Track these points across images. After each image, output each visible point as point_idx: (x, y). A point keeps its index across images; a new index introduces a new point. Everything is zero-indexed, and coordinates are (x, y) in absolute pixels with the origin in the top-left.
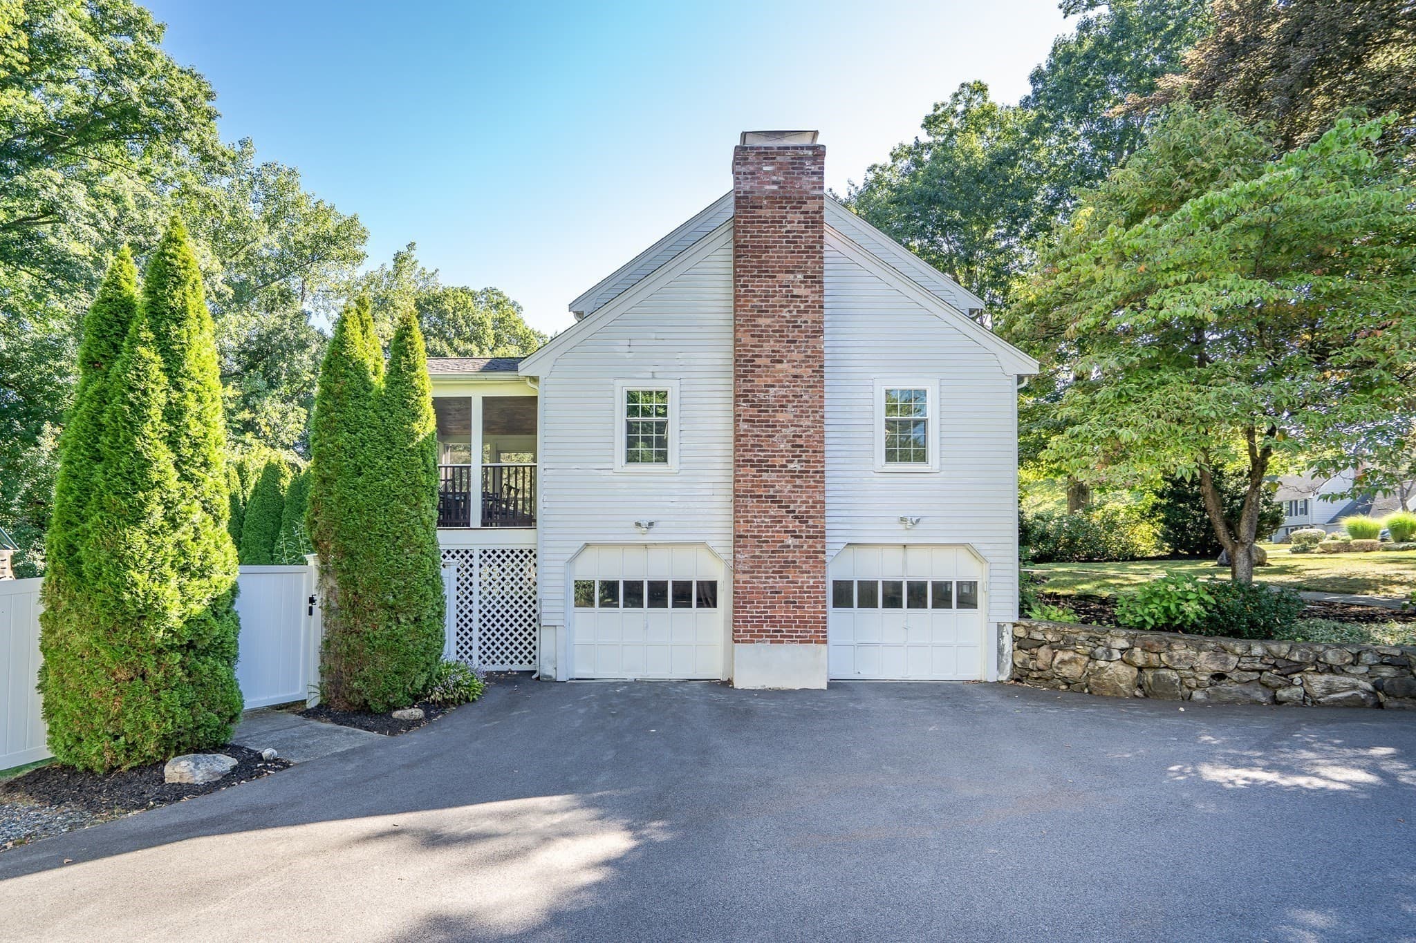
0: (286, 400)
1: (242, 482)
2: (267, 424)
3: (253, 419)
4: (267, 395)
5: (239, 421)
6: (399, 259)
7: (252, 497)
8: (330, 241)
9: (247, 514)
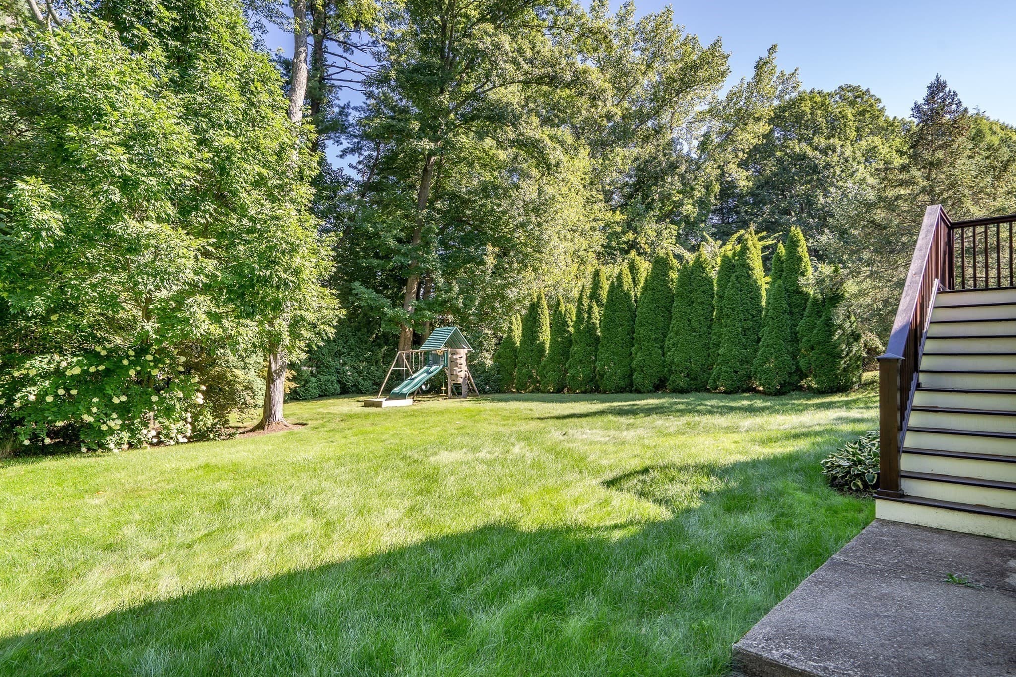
0: (659, 220)
1: (634, 279)
2: (646, 243)
3: (636, 238)
4: (645, 217)
5: (624, 242)
6: (760, 66)
7: (643, 293)
8: (695, 68)
9: (639, 310)
